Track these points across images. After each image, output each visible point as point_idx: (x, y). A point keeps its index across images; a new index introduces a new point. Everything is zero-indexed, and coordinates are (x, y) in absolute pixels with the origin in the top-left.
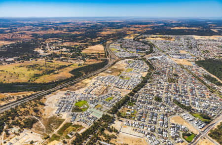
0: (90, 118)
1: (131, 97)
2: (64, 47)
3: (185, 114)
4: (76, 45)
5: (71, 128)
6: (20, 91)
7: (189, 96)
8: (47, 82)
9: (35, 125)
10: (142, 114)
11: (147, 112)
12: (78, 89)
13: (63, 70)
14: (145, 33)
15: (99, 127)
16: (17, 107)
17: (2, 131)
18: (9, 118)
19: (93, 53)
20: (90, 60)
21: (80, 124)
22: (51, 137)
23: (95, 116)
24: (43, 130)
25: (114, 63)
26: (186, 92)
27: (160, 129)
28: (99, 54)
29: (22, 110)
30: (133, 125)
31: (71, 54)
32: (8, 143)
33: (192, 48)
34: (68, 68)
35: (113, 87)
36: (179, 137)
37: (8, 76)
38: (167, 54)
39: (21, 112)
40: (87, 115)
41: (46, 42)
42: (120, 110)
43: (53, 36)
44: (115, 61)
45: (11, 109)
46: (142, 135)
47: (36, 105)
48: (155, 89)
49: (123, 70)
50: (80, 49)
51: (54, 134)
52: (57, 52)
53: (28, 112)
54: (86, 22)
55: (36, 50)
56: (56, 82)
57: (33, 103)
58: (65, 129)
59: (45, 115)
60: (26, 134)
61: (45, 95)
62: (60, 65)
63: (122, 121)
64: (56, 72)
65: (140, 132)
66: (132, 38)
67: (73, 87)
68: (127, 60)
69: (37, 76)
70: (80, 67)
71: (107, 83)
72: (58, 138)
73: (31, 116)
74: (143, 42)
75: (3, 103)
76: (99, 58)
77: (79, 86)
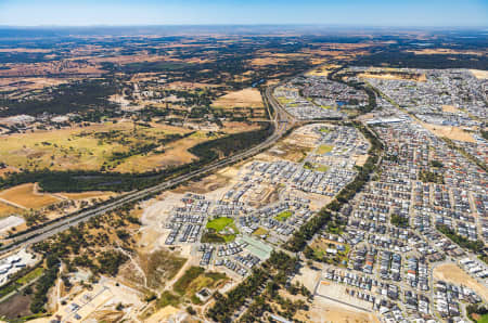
0: (243, 259)
1: (334, 213)
2: (173, 92)
3: (468, 260)
4: (199, 90)
5: (201, 280)
6: (86, 191)
7: (474, 215)
8: (142, 171)
9: (122, 268)
10: (364, 255)
11: (376, 251)
12: (211, 189)
13: (173, 144)
14: (354, 64)
15: (265, 280)
16: (82, 225)
17: (56, 278)
18: (68, 248)
19: (237, 108)
20: (231, 124)
21: (222, 272)
22: (159, 297)
23: (253, 254)
24: (141, 281)
25: (289, 132)
26: (467, 206)
27: (410, 294)
28: (252, 110)
29: (94, 232)
30: (345, 280)
31: (190, 109)
32: (70, 303)
33: (470, 99)
34: (184, 141)
35: (289, 188)
36: (458, 314)
37: (59, 155)
38: (410, 113)
39: (91, 237)
40: (237, 250)
41: (133, 80)
42: (310, 244)
43: (147, 68)
44: (289, 127)
45: (71, 229)
46: (368, 305)
47: (122, 224)
48: (390, 196)
49: (309, 150)
50: (209, 97)
51: (166, 292)
52: (159, 105)
53: (107, 237)
54: (216, 36)
55: (112, 99)
56: (161, 172)
57: (116, 218)
58: (189, 282)
59: (142, 246)
60: (106, 288)
61: (140, 200)
62: (167, 132)
63: (317, 269)
64: (159, 149)
65: (362, 298)
66: (325, 74)
67: (199, 185)
68: (318, 125)
69: (119, 157)
70: (211, 138)
71: (276, 179)
72: (175, 301)
73: (112, 248)
74: (350, 84)
75: (52, 216)
76: (252, 120)
77: (212, 184)
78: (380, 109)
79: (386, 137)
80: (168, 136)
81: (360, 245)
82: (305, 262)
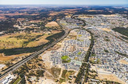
0: (75, 66)
1: (91, 51)
2: (32, 23)
3: (125, 58)
4: (39, 22)
5: (67, 73)
6: (21, 54)
7: (120, 48)
8: (36, 46)
9: (44, 74)
10: (103, 60)
11: (105, 59)
12: (57, 49)
14: (76, 14)
15: (84, 70)
16: (25, 63)
17: (26, 81)
18: (24, 71)
19: (52, 27)
20: (53, 31)
21: (72, 70)
22: (59, 80)
23: (77, 64)
24: (51, 77)
25: (69, 32)
26: (118, 46)
28: (57, 27)
29: (30, 65)
30: (102, 67)
33: (105, 21)
34: (43, 36)
35: (77, 46)
37: (6, 44)
38: (95, 25)
39: (30, 67)
40: (73, 64)
41: (18, 20)
42: (89, 59)
43: (20, 17)
45: (23, 65)
46: (110, 72)
47: (38, 62)
49: (76, 36)
50: (43, 25)
51: (60, 78)
52: (30, 27)
53: (35, 66)
55: (14, 26)
56: (41, 46)
57: (35, 60)
58: (65, 74)
59: (47, 67)
60: (43, 81)
61: (39, 54)
62: (37, 35)
63: (94, 66)
64: (37, 39)
65: (108, 71)
66: (70, 17)
67: (53, 48)
68: (75, 30)
69: (26, 43)
70: (50, 35)
71: (72, 44)
72: (64, 80)
73: (38, 69)
74: (77, 19)
75: (14, 62)
76: (58, 30)
77: (57, 47)
78: (87, 25)
79: (92, 32)
80: (37, 36)
81: (101, 58)
82: (91, 64)
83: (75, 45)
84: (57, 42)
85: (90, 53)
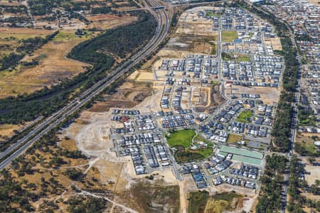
1: (293, 104)
12: (139, 100)
15: (280, 188)
23: (247, 164)
25: (174, 21)
31: (25, 4)
35: (226, 85)
40: (226, 163)
44: (170, 15)
49: (213, 38)
53: (56, 183)
58: (201, 210)
59: (111, 183)
67: (118, 97)
68: (201, 9)
71: (203, 77)
73: (75, 194)
76: (120, 10)
77: (135, 94)
79: (282, 16)
80: (25, 41)
82: (304, 160)
83: (215, 81)
84: (131, 71)
85: (292, 112)
